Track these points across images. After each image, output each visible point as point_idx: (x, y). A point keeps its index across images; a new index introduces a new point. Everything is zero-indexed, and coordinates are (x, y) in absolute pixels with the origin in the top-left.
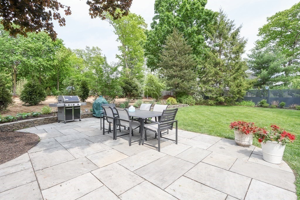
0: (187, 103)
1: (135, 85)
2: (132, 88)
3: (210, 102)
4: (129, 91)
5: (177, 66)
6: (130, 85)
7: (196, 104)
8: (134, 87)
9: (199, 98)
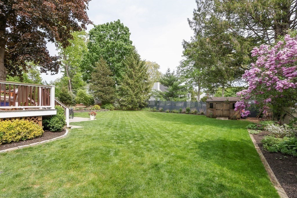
0: (108, 109)
1: (69, 96)
2: (66, 99)
3: (124, 108)
4: (64, 101)
5: (101, 84)
6: (65, 97)
7: (115, 109)
8: (68, 98)
9: (117, 105)
